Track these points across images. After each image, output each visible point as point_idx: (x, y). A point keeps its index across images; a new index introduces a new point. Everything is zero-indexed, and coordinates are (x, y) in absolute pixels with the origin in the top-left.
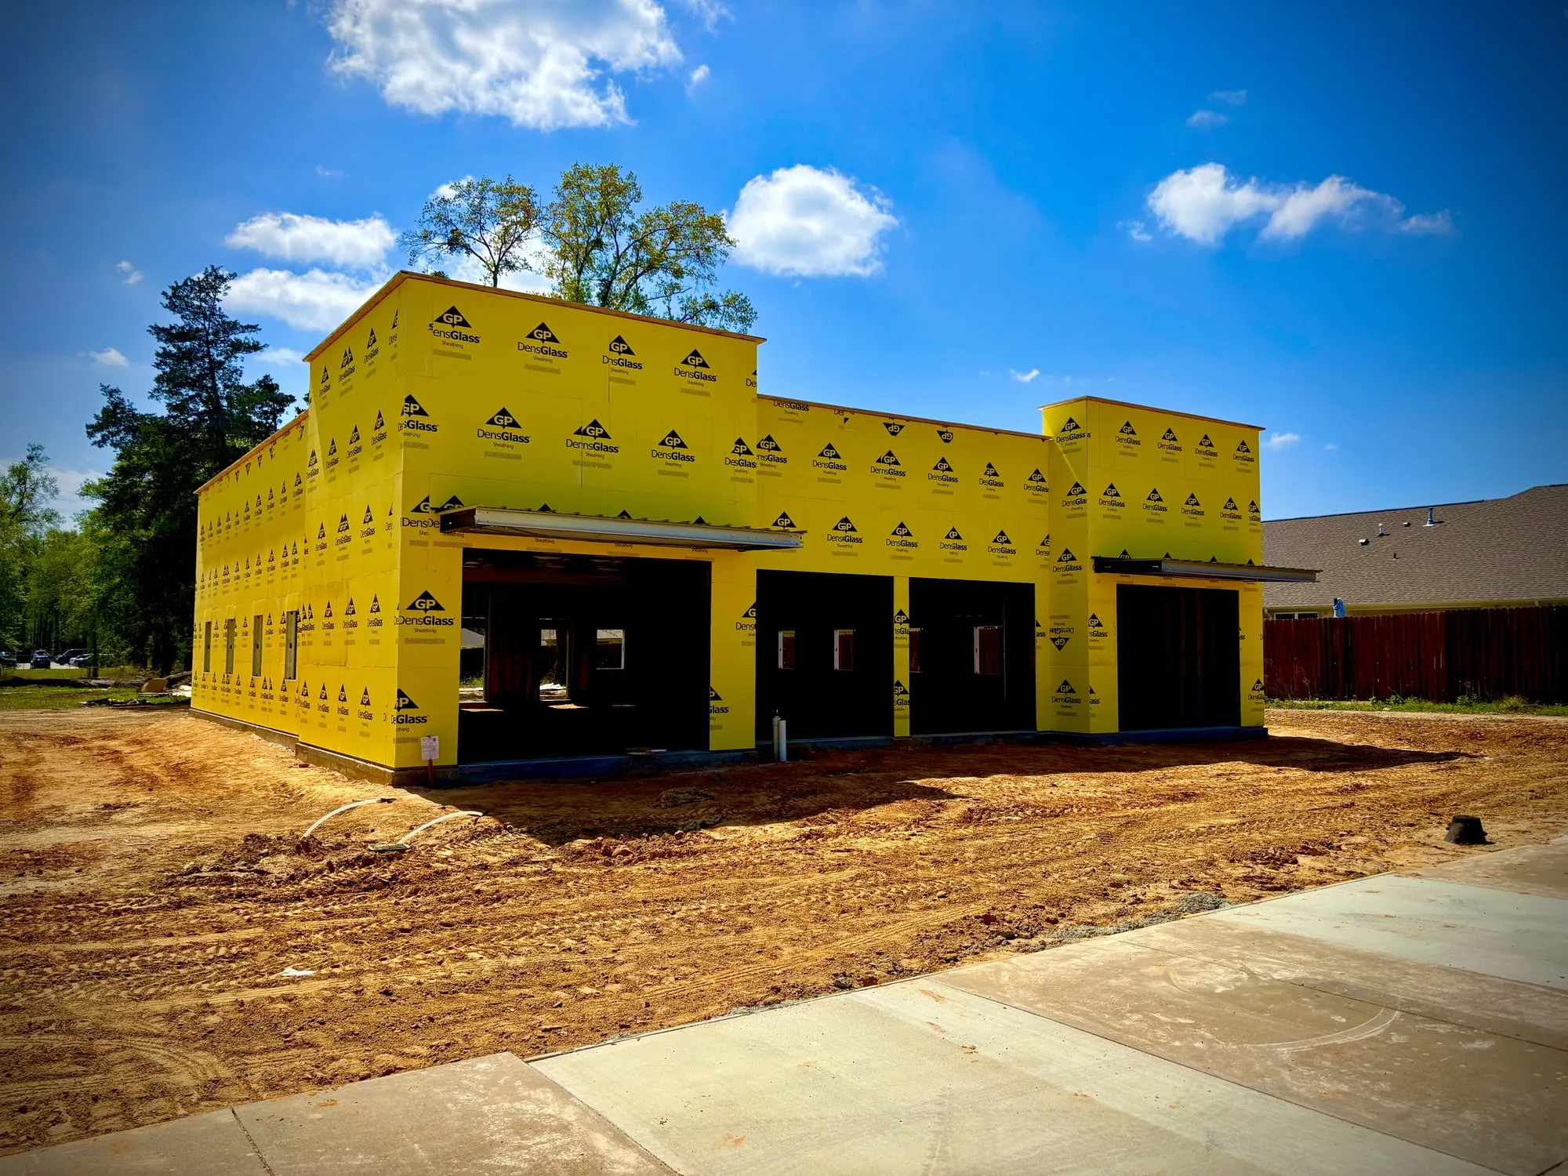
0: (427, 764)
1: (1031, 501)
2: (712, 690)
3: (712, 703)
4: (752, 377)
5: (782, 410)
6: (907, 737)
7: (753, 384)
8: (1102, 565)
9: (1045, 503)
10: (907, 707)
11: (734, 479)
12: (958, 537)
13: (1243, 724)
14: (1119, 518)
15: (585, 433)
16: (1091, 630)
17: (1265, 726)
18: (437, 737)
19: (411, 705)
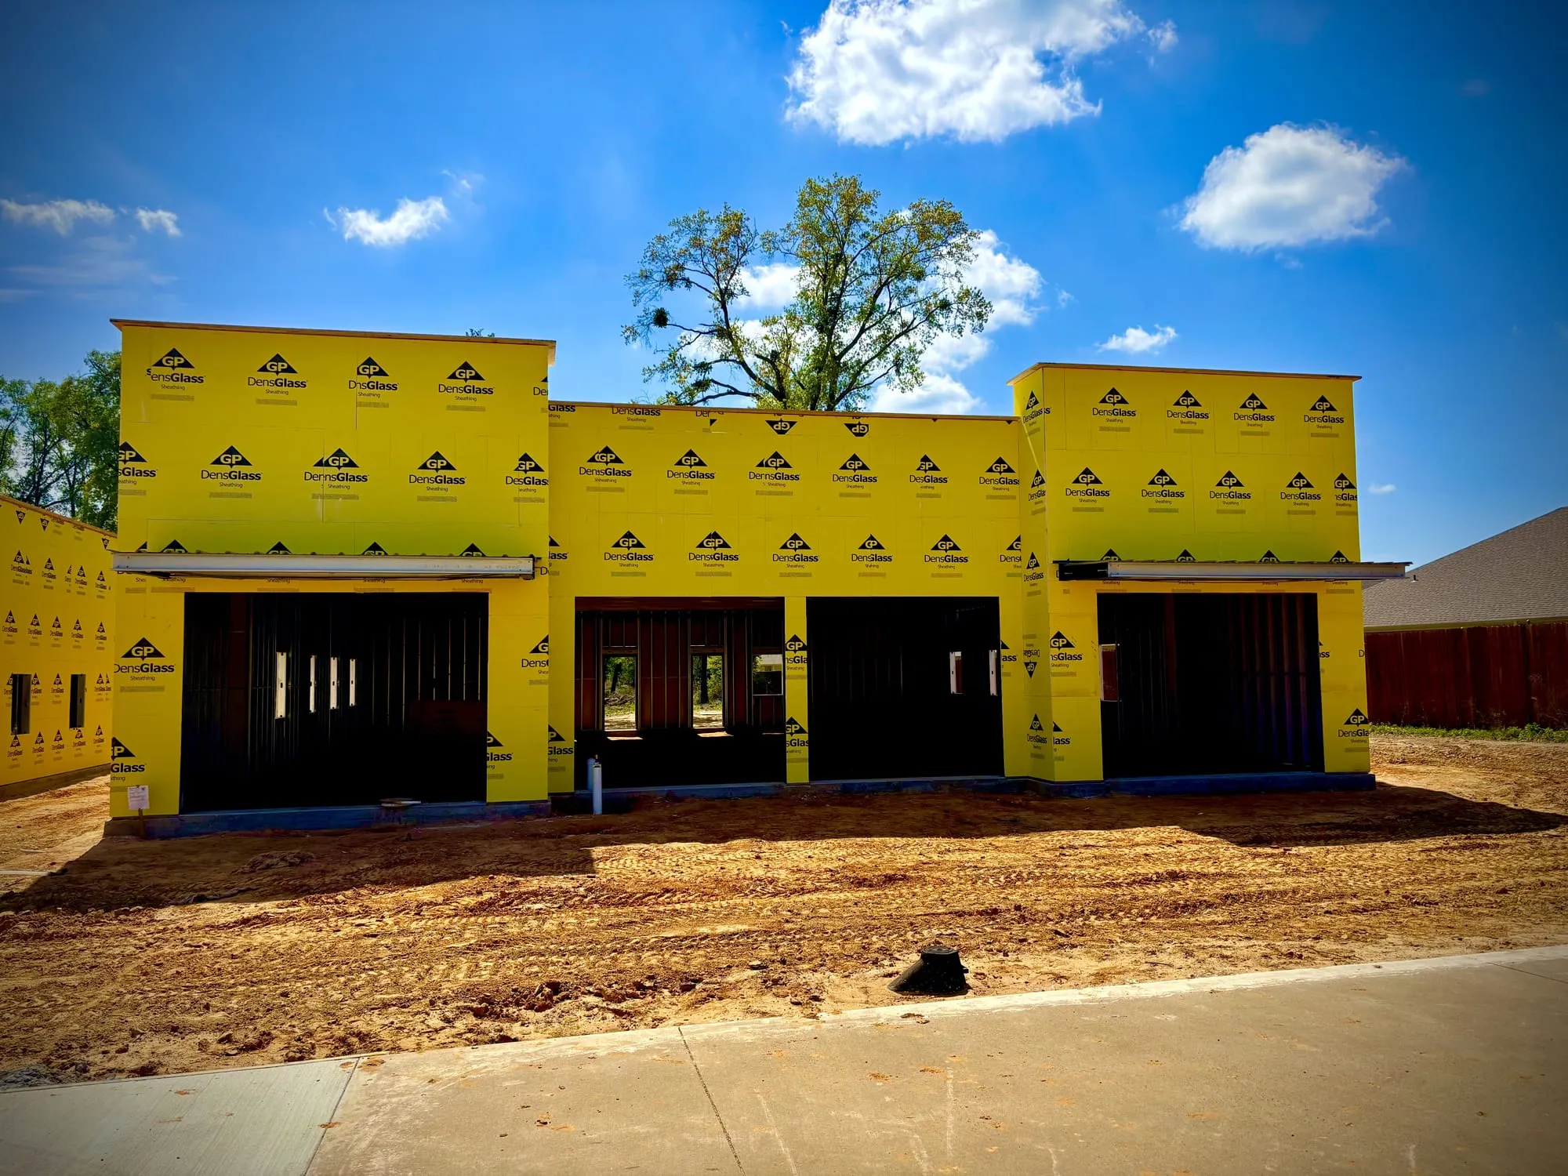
0: (137, 814)
1: (989, 497)
2: (490, 735)
3: (490, 750)
4: (541, 386)
5: (622, 418)
6: (804, 784)
7: (543, 392)
8: (1070, 571)
9: (1014, 497)
10: (806, 749)
11: (517, 500)
12: (879, 547)
13: (1327, 770)
14: (1101, 510)
15: (327, 464)
16: (1055, 652)
17: (1371, 773)
18: (147, 787)
19: (127, 754)
